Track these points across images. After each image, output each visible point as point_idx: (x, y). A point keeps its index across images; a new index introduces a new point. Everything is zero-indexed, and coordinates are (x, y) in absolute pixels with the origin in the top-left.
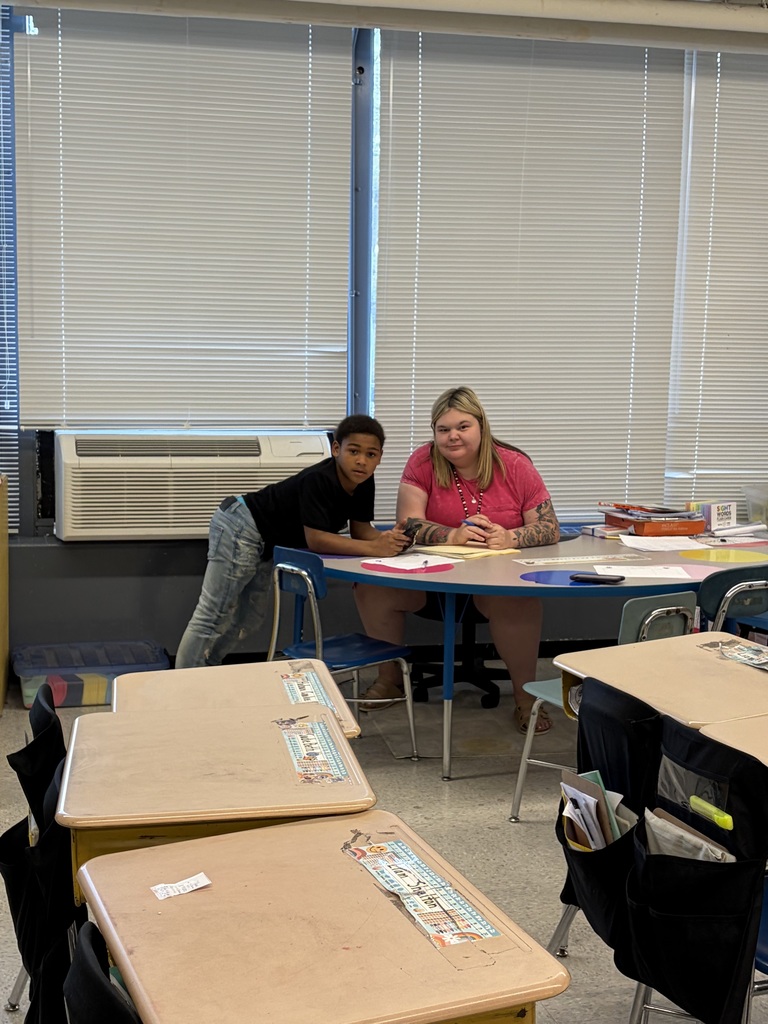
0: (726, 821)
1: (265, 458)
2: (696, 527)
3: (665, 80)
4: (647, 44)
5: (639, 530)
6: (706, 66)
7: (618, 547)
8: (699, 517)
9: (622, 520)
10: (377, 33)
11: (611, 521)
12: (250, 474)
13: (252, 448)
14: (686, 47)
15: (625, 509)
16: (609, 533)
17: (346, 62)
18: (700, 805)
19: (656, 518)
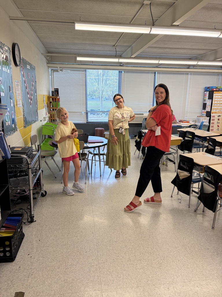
0: (191, 137)
1: (144, 115)
2: (188, 122)
3: (186, 76)
4: (185, 73)
5: (182, 122)
6: (191, 74)
7: (181, 124)
8: (188, 121)
9: (180, 121)
10: (157, 72)
11: (179, 121)
12: (142, 117)
13: (143, 114)
14: (189, 73)
15: (181, 120)
16: (179, 123)
17: (154, 75)
18: (189, 136)
19: (184, 121)
